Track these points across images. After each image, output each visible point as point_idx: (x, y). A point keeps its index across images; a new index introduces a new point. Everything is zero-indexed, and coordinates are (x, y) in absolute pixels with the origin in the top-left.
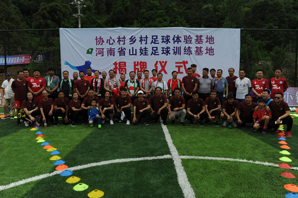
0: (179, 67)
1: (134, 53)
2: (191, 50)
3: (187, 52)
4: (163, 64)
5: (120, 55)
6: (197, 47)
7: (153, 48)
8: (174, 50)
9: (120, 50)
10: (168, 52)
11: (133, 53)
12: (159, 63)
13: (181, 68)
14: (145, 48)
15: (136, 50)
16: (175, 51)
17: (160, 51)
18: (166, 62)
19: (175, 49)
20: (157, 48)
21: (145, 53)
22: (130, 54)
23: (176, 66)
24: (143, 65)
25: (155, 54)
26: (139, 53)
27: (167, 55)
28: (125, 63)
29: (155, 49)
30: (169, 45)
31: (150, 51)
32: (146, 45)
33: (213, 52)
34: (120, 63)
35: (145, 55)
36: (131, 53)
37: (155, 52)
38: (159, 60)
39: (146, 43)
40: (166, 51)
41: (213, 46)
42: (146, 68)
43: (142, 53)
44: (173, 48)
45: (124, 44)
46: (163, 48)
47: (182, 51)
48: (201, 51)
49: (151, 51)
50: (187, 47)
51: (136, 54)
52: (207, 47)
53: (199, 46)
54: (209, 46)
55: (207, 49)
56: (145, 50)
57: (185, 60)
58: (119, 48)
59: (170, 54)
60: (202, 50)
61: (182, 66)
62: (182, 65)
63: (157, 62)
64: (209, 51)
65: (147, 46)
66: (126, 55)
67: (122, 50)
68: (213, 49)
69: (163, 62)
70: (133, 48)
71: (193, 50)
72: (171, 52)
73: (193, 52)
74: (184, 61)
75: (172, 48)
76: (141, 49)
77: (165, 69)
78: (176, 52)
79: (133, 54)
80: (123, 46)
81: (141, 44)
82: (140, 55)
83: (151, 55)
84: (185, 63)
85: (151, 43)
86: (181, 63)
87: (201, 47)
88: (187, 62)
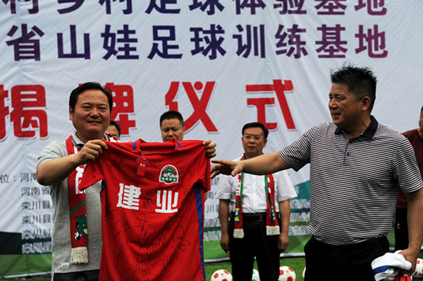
0: (261, 104)
1: (80, 49)
2: (303, 37)
3: (288, 48)
4: (199, 94)
5: (17, 58)
6: (324, 28)
7: (156, 29)
8: (239, 37)
9: (18, 34)
10: (215, 47)
11: (75, 50)
12: (181, 89)
13: (267, 108)
14: (126, 31)
15: (87, 37)
16: (245, 42)
17: (184, 41)
18: (210, 85)
19: (244, 34)
20: (172, 29)
21: (127, 49)
22: (61, 55)
23: (250, 102)
24: (120, 99)
25: (165, 55)
26: (98, 50)
27: (213, 57)
28: (40, 90)
29: (166, 33)
30: (218, 18)
31: (144, 43)
32: (127, 19)
33: (383, 46)
34: (17, 90)
35: (127, 57)
36: (67, 49)
37: (164, 47)
38: (181, 80)
39: (128, 11)
40: (210, 44)
41: (383, 23)
42: (131, 109)
43: (111, 51)
44: (237, 33)
45: (34, 10)
46: (196, 30)
47: (271, 42)
48: (338, 42)
49: (151, 41)
50: (288, 26)
51: (87, 55)
52: (361, 27)
53: (331, 21)
54: (369, 22)
55: (360, 35)
56: (126, 39)
57: (284, 78)
58: (14, 29)
59: (223, 52)
60: (342, 39)
61: (270, 101)
62: (273, 95)
63: (174, 86)
64: (369, 40)
65: (133, 21)
66: (42, 56)
67: (26, 37)
68: (383, 35)
69: (199, 85)
70: (73, 28)
71: (311, 38)
72: (230, 45)
73: (311, 47)
74: (277, 82)
75: (230, 30)
76: (107, 34)
77: (209, 111)
78: (248, 46)
79: (74, 54)
80: (32, 21)
81: (108, 11)
82: (106, 57)
83: (151, 57)
84: (281, 87)
85: (149, 11)
86: (266, 88)
87: (339, 28)
88: (289, 86)
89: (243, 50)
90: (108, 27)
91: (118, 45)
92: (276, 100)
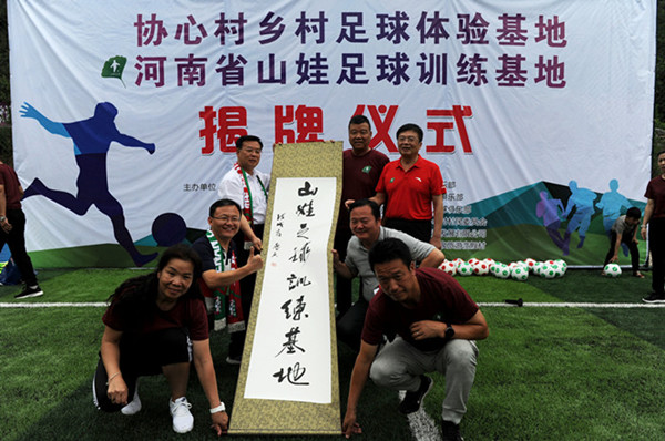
0: (440, 128)
1: (278, 75)
2: (484, 65)
3: (469, 76)
4: (383, 117)
5: (225, 83)
6: (505, 58)
7: (345, 56)
8: (423, 65)
9: (226, 63)
10: (399, 74)
11: (273, 76)
12: (366, 109)
13: (446, 132)
14: (318, 58)
15: (283, 64)
16: (427, 69)
17: (371, 68)
18: (394, 109)
19: (427, 62)
20: (360, 56)
21: (318, 75)
22: (261, 81)
23: (430, 125)
24: (310, 120)
25: (352, 81)
26: (292, 77)
27: (397, 83)
28: (242, 111)
29: (354, 61)
30: (403, 47)
31: (334, 69)
32: (320, 48)
33: (562, 77)
34: (223, 111)
35: (318, 82)
36: (266, 76)
37: (352, 73)
38: (366, 104)
39: (321, 41)
40: (395, 70)
41: (563, 55)
42: (320, 129)
43: (304, 77)
44: (421, 61)
45: (240, 42)
46: (382, 58)
47: (453, 69)
48: (518, 71)
49: (340, 68)
50: (470, 55)
51: (283, 80)
52: (541, 58)
53: (512, 51)
54: (548, 53)
55: (540, 65)
56: (318, 66)
57: (463, 104)
58: (223, 58)
59: (407, 79)
60: (522, 68)
61: (449, 126)
62: (452, 120)
63: (360, 108)
64: (548, 70)
65: (324, 49)
66: (245, 82)
67: (232, 65)
68: (562, 65)
69: (382, 109)
70: (272, 56)
71: (492, 67)
72: (413, 72)
73: (492, 75)
74: (457, 108)
75: (414, 58)
76: (301, 62)
78: (431, 74)
79: (272, 80)
80: (237, 51)
81: (303, 41)
82: (300, 82)
83: (339, 82)
84: (460, 113)
85: (339, 41)
86: (446, 113)
87: (519, 58)
88: (468, 111)
89: (426, 77)
90: (302, 55)
91: (311, 71)
92: (455, 125)
